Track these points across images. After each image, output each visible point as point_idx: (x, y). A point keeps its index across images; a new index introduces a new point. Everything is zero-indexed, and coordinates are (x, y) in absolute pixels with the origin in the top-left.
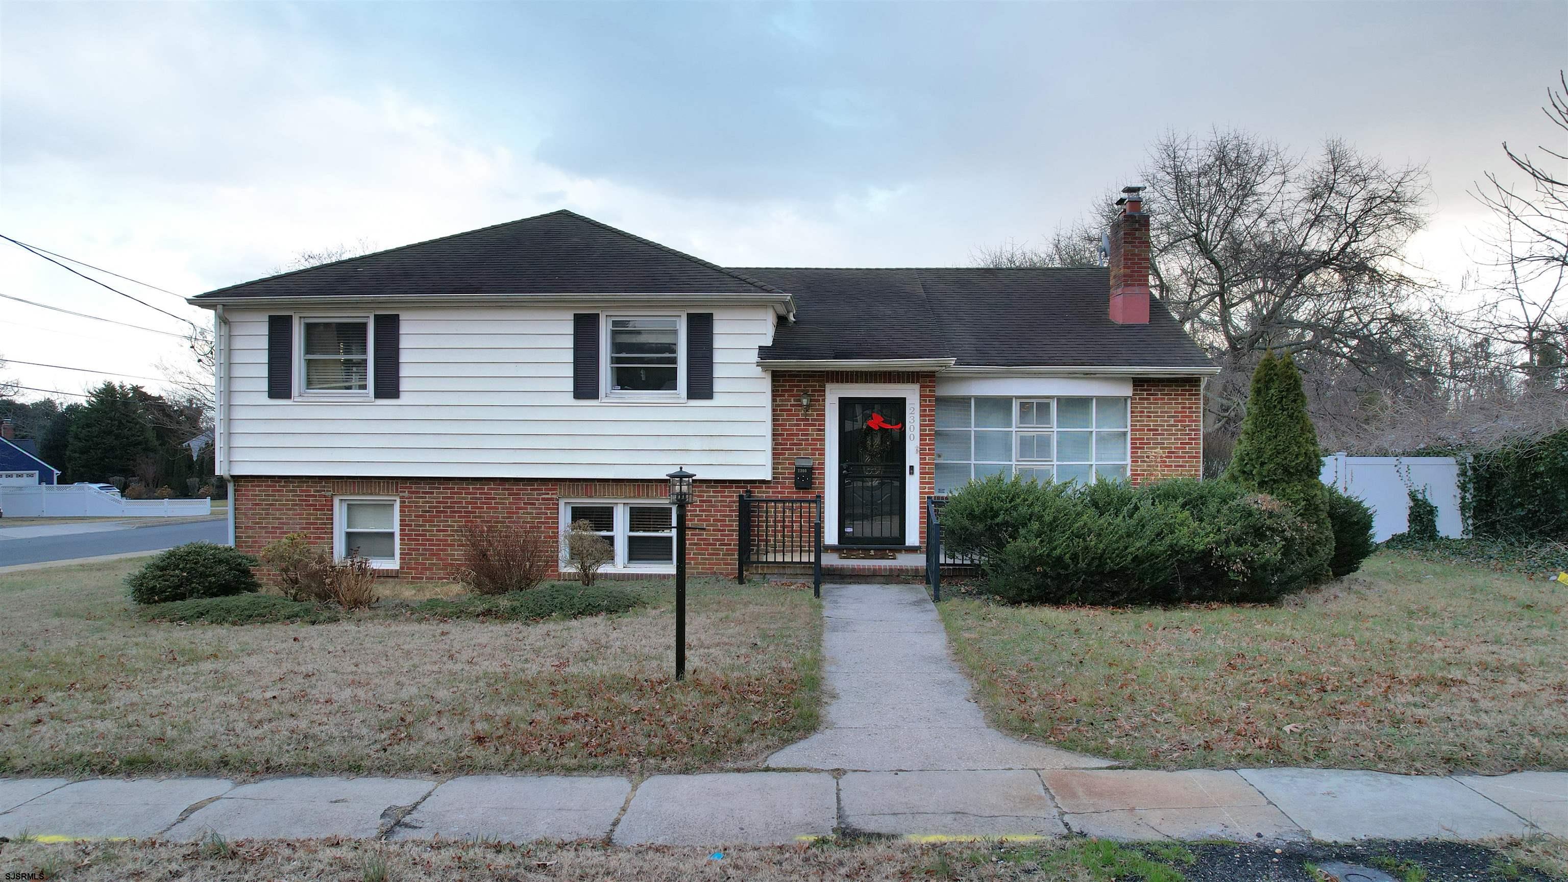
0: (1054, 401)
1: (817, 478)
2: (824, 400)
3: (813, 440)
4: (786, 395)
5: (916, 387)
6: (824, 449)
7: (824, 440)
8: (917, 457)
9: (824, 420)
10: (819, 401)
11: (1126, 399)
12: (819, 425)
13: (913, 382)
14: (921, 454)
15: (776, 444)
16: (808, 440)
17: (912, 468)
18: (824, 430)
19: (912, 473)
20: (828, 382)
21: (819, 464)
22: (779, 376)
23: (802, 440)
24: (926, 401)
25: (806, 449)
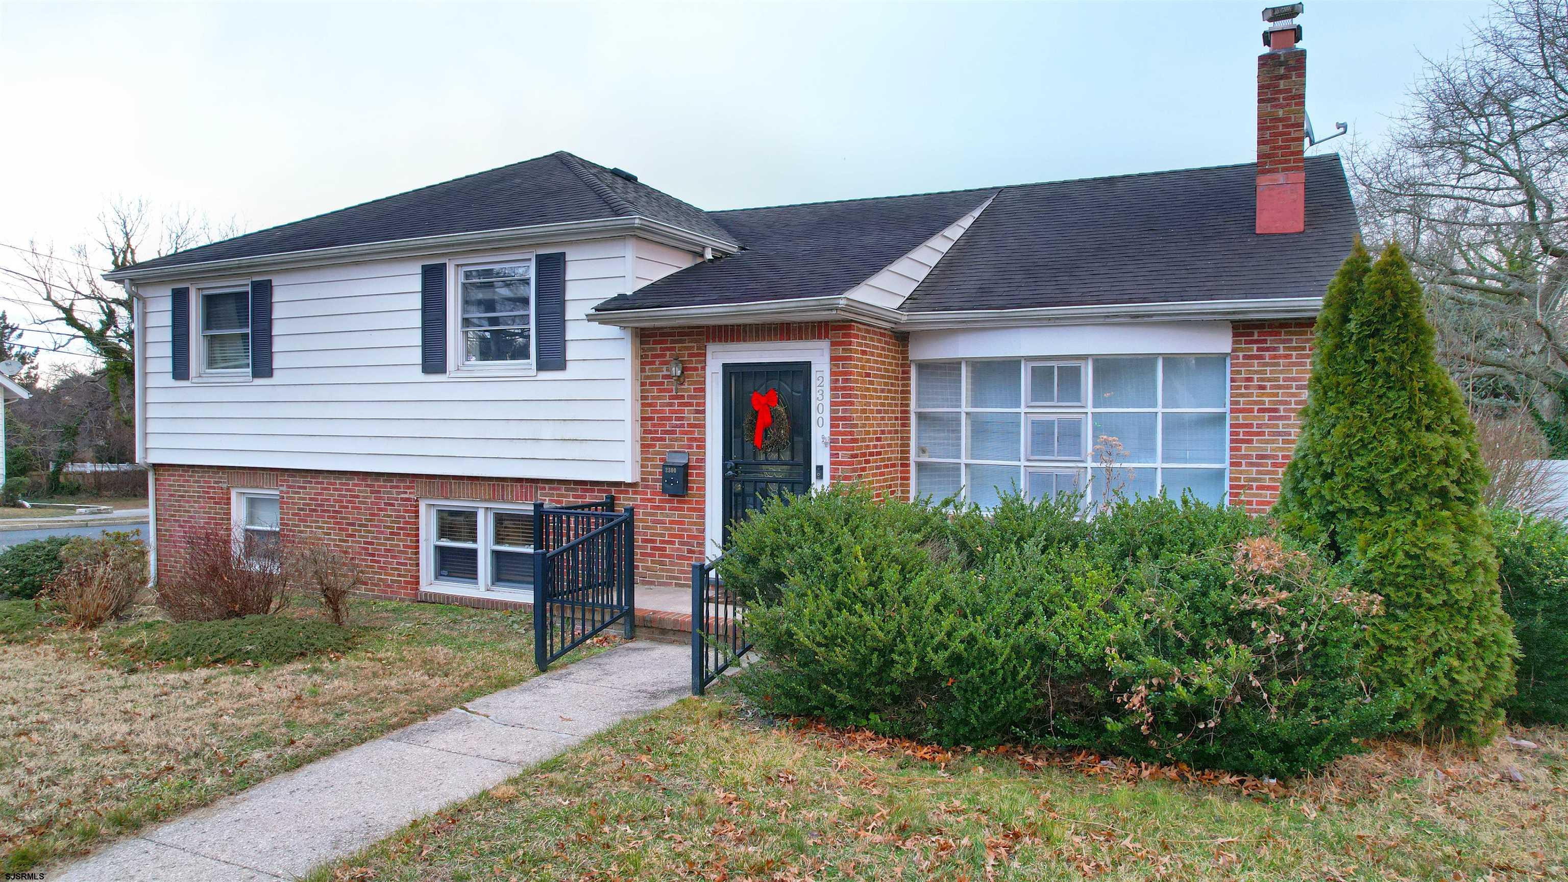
0: (1087, 364)
1: (694, 482)
2: (704, 368)
3: (690, 425)
4: (657, 363)
5: (825, 345)
6: (704, 440)
7: (704, 426)
8: (827, 452)
9: (704, 397)
10: (696, 369)
11: (1222, 357)
12: (698, 404)
13: (820, 338)
14: (832, 448)
15: (645, 432)
16: (682, 426)
17: (820, 469)
18: (704, 412)
19: (820, 476)
20: (708, 341)
21: (698, 460)
22: (649, 336)
23: (677, 426)
24: (837, 366)
25: (681, 440)
